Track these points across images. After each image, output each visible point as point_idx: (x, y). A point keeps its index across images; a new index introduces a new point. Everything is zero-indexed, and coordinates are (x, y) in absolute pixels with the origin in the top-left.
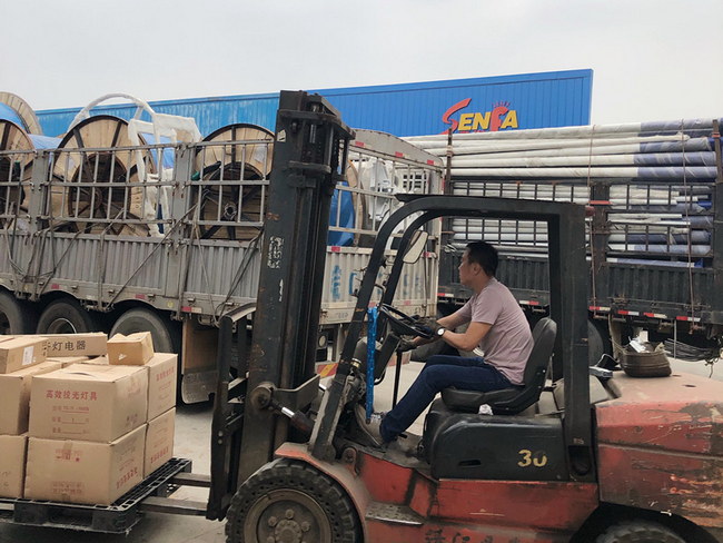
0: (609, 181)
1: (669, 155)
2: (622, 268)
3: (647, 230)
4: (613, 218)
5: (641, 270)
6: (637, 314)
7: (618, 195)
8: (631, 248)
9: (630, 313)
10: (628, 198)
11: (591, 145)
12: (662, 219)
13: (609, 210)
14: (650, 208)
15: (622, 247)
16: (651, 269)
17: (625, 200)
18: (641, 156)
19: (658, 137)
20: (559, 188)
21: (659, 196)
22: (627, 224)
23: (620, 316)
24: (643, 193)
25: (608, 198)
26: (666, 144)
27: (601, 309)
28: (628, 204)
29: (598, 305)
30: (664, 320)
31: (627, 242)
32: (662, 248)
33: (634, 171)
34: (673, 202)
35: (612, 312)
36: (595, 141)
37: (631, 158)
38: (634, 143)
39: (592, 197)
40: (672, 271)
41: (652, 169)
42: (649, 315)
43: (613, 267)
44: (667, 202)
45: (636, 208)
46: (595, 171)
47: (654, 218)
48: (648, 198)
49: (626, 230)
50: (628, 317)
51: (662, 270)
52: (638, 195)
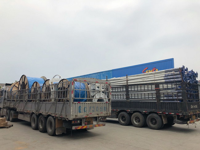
0: (159, 83)
1: (171, 77)
2: (163, 103)
3: (168, 94)
4: (161, 92)
5: (167, 103)
6: (167, 113)
7: (161, 86)
8: (165, 98)
9: (166, 113)
10: (163, 87)
11: (155, 76)
12: (171, 91)
13: (160, 90)
14: (168, 89)
15: (163, 98)
16: (170, 103)
17: (162, 88)
18: (165, 77)
19: (168, 73)
20: (149, 86)
21: (170, 86)
22: (163, 93)
23: (164, 114)
24: (166, 85)
25: (159, 87)
26: (170, 74)
27: (160, 112)
28: (163, 88)
29: (159, 112)
30: (174, 115)
31: (164, 97)
32: (171, 98)
33: (164, 81)
34: (173, 87)
35: (162, 113)
36: (155, 75)
37: (163, 78)
38: (163, 74)
39: (156, 87)
40: (174, 103)
41: (168, 80)
42: (170, 114)
43: (161, 103)
44: (171, 87)
45: (165, 89)
46: (156, 81)
47: (169, 91)
48: (167, 86)
49: (164, 94)
50: (166, 114)
51: (172, 103)
52: (165, 86)
